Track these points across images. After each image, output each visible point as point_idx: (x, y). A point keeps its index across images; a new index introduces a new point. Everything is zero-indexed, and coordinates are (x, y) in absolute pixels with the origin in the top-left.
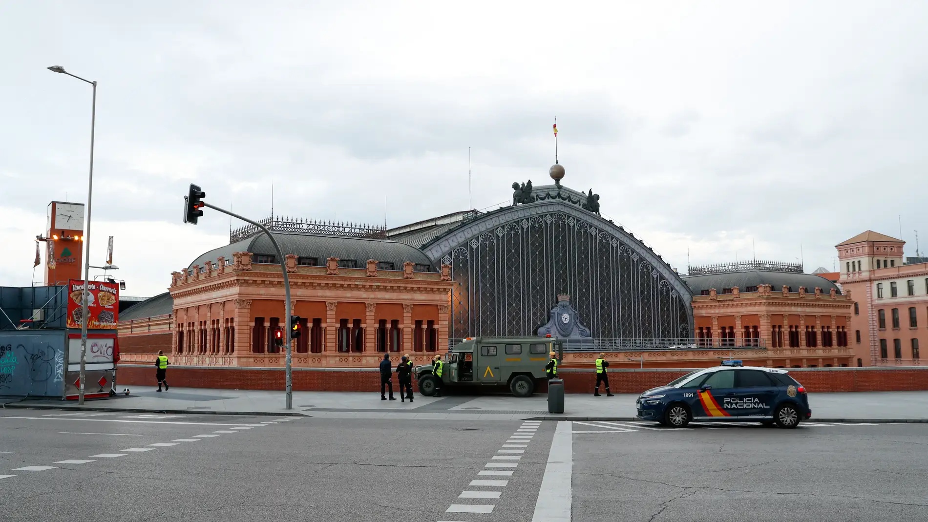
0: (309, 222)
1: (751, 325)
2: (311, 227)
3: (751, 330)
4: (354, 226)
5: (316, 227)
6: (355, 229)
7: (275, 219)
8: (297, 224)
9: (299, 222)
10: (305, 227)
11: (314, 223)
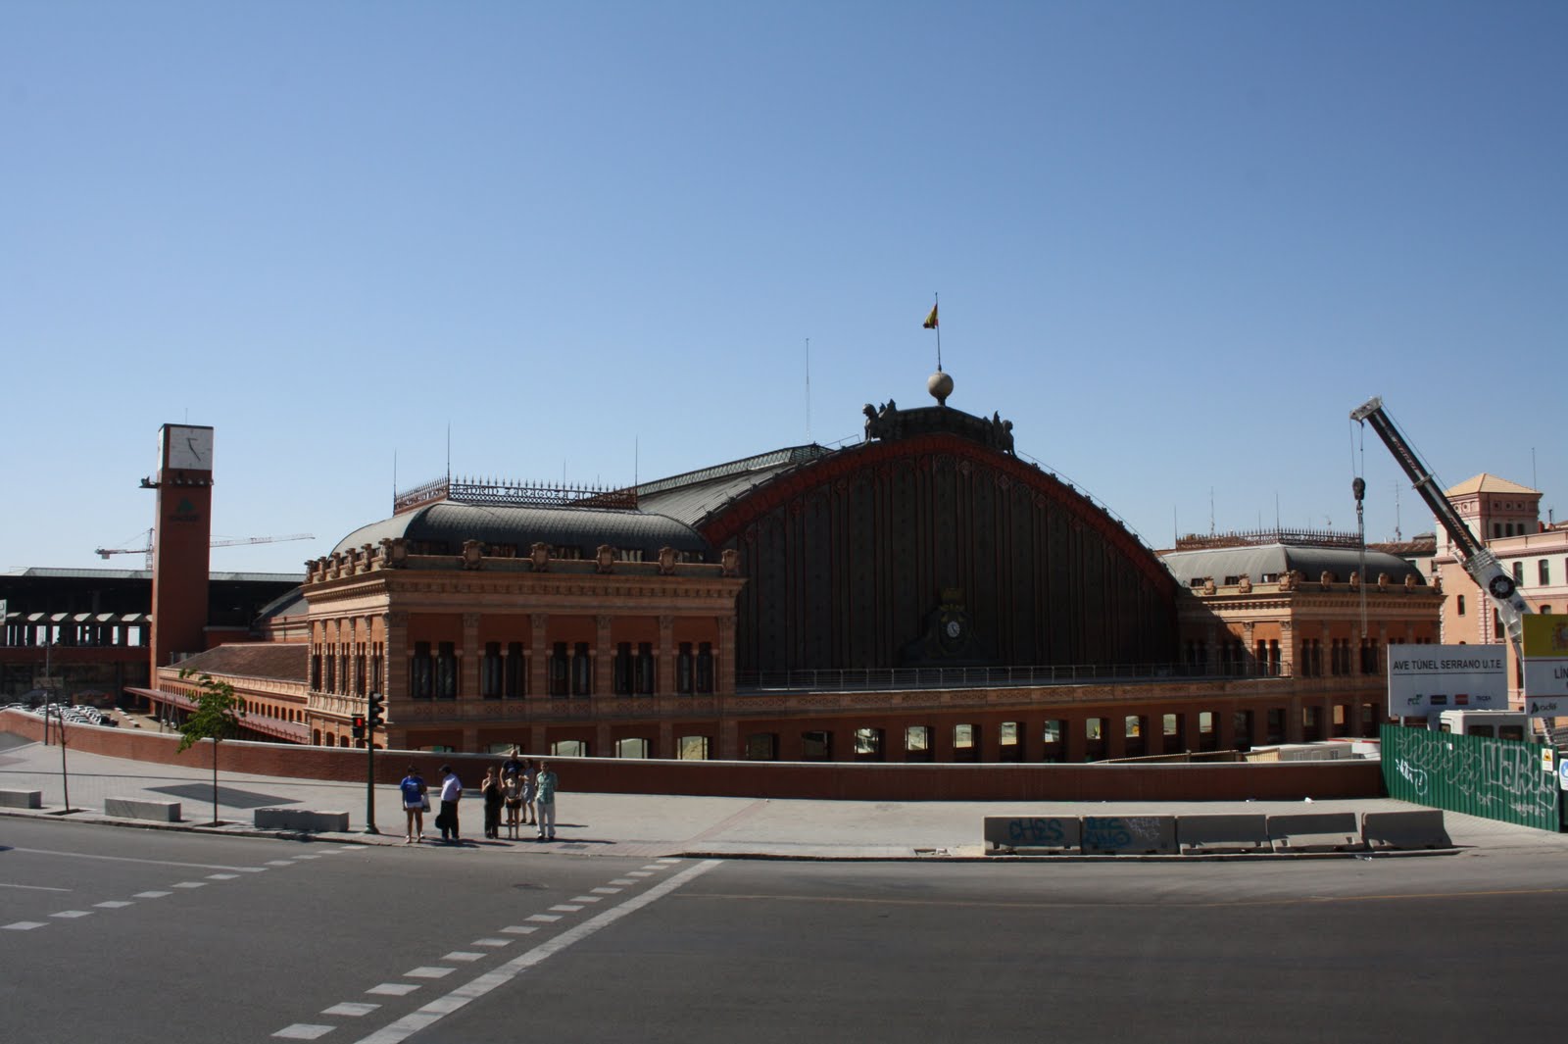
0: (508, 485)
1: (1268, 639)
2: (512, 492)
3: (1268, 646)
4: (582, 489)
5: (520, 492)
6: (584, 493)
7: (453, 482)
8: (489, 487)
9: (492, 484)
10: (502, 492)
11: (517, 486)
